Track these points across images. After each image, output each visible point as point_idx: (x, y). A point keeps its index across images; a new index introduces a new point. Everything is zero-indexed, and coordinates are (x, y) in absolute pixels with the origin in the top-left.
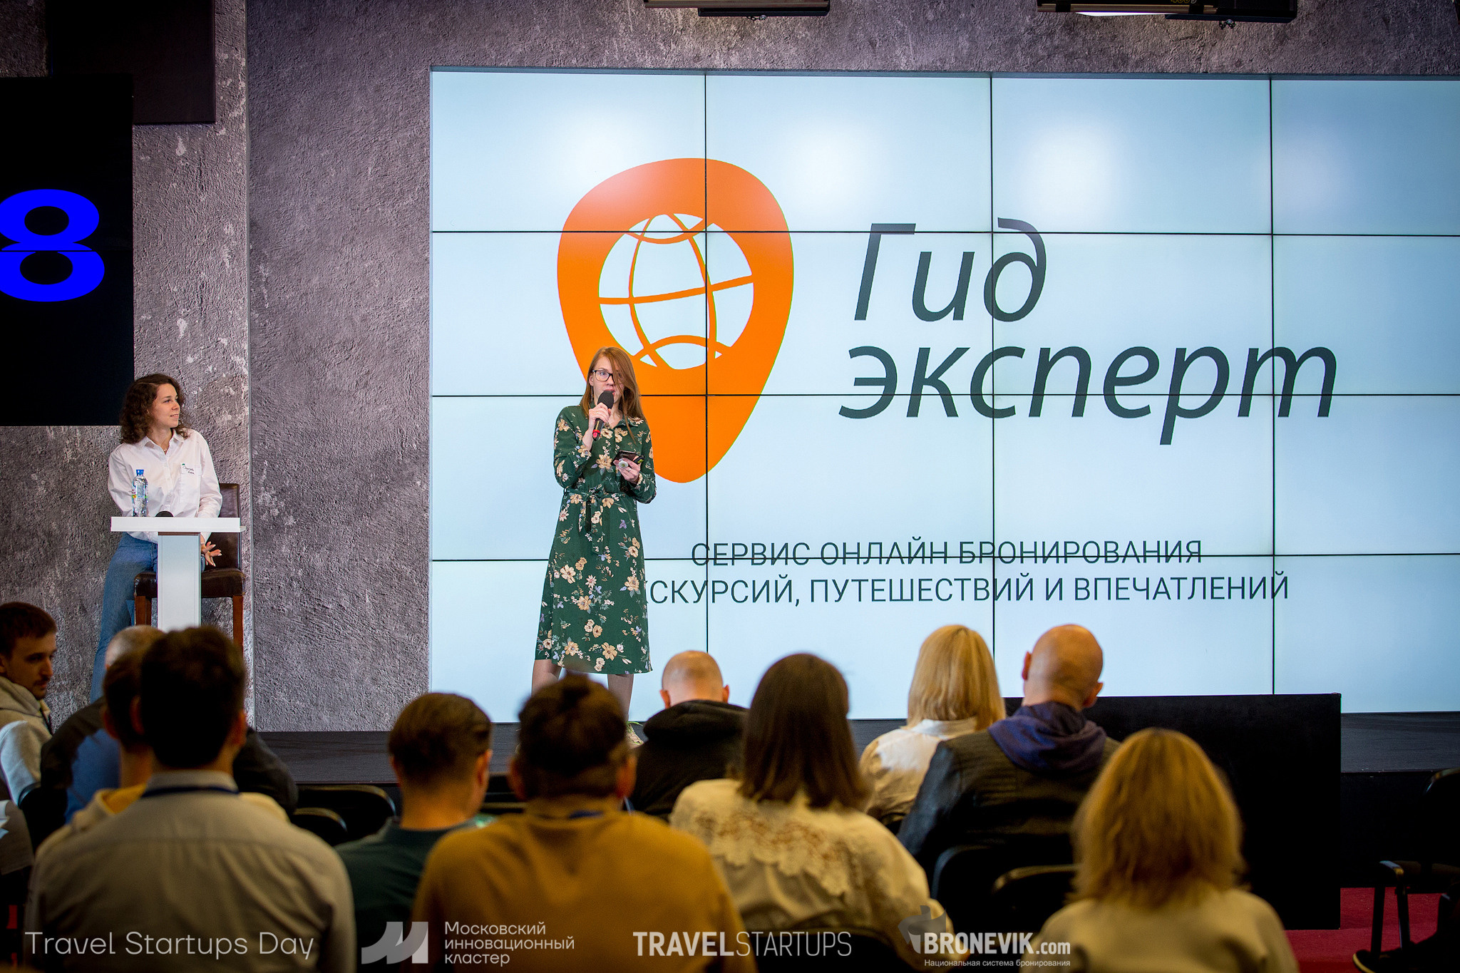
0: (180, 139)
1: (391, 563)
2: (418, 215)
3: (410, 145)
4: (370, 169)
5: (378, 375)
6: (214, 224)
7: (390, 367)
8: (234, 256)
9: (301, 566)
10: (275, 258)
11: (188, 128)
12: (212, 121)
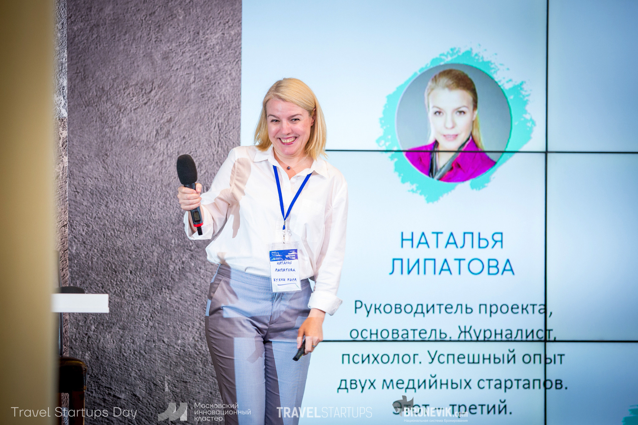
1: (195, 345)
5: (182, 123)
7: (196, 114)
9: (88, 349)
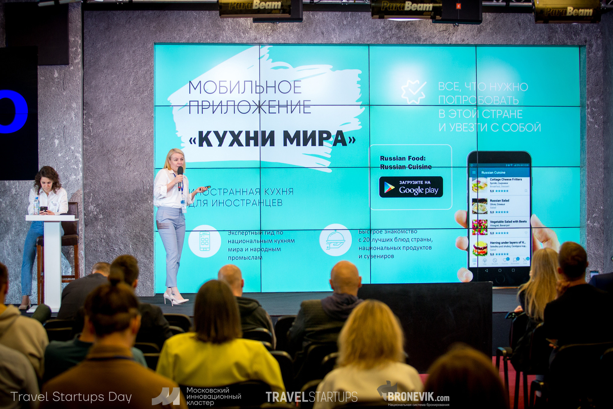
0: (56, 71)
1: (139, 232)
2: (149, 99)
3: (146, 73)
4: (131, 82)
5: (134, 161)
6: (69, 103)
7: (139, 158)
8: (76, 116)
9: (105, 234)
10: (95, 116)
11: (59, 66)
12: (68, 64)
